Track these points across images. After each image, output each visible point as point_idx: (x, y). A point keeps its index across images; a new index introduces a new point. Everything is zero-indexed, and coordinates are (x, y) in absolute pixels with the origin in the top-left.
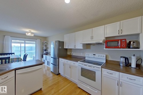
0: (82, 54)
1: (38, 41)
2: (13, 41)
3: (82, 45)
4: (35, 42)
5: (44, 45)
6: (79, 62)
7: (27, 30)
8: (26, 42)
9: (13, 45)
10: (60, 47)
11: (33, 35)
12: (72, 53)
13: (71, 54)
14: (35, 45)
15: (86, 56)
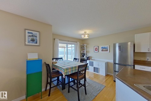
5: (85, 48)
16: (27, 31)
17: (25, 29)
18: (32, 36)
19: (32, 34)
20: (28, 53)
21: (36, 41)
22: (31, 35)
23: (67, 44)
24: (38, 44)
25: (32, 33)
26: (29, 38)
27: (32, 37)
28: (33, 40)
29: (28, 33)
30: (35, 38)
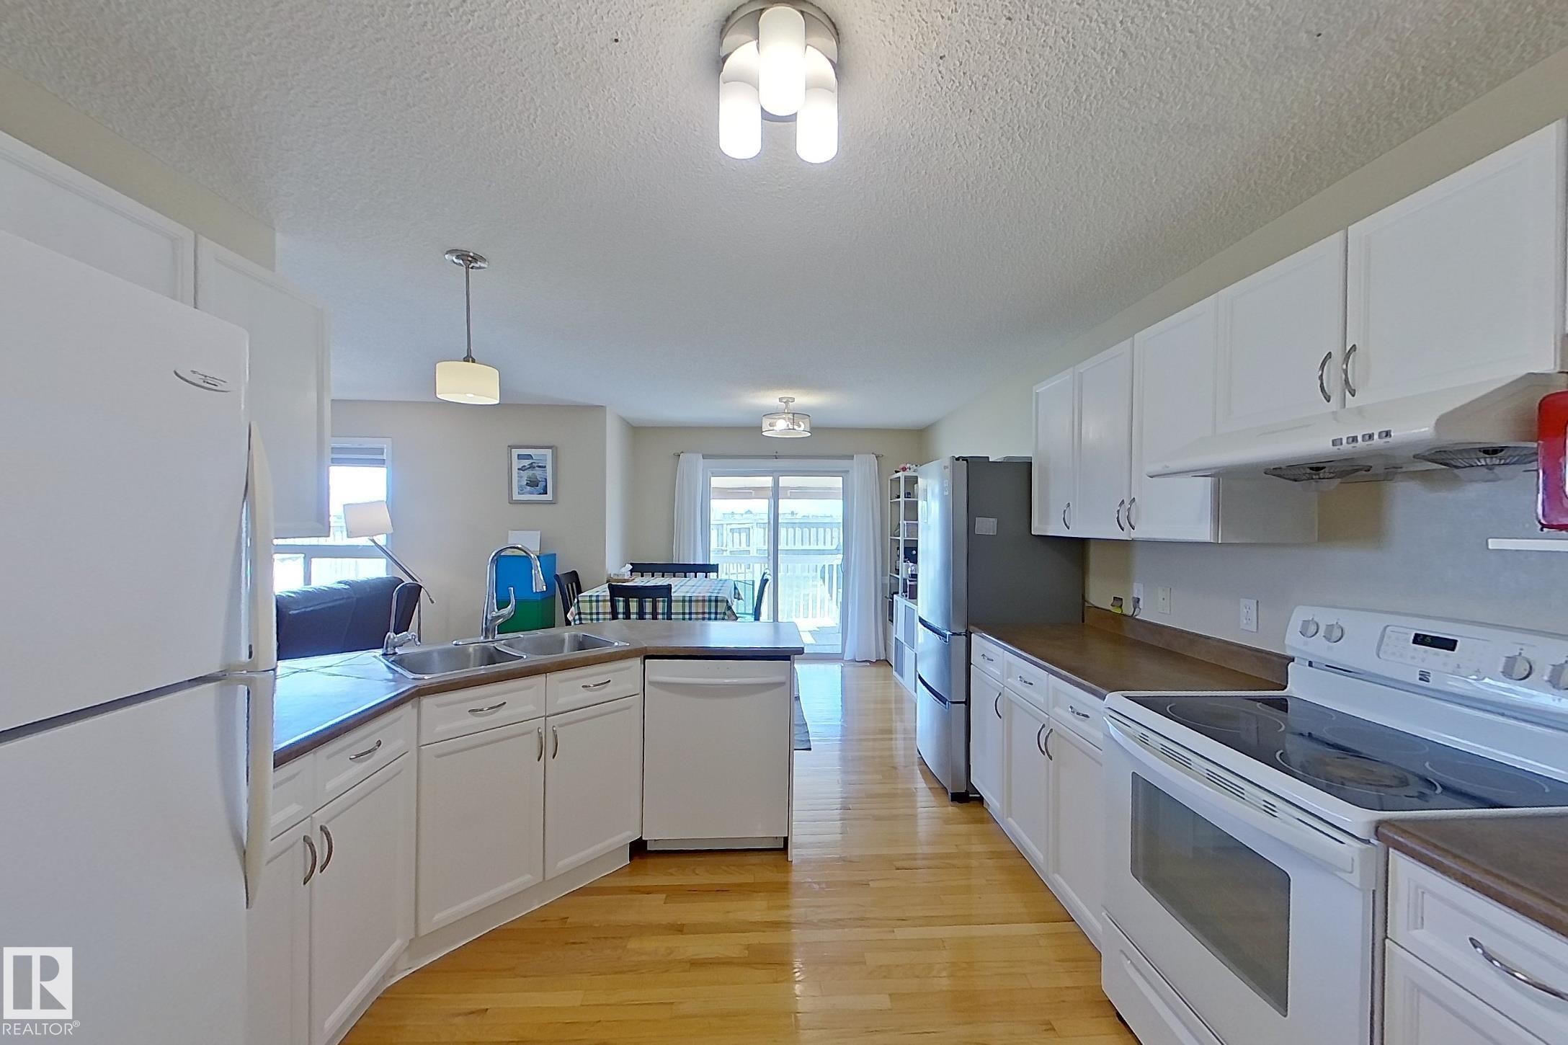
0: (1247, 609)
1: (863, 467)
2: (716, 482)
3: (1202, 489)
4: (837, 482)
5: (902, 499)
6: (1116, 699)
7: (771, 399)
8: (785, 481)
9: (719, 508)
10: (986, 526)
11: (802, 430)
12: (1138, 590)
13: (1127, 609)
14: (840, 503)
15: (1292, 643)
16: (516, 452)
17: (511, 447)
18: (531, 467)
19: (530, 461)
20: (510, 532)
21: (541, 485)
22: (526, 463)
23: (776, 473)
24: (549, 497)
25: (530, 457)
26: (520, 477)
27: (530, 472)
28: (533, 483)
29: (520, 457)
30: (538, 473)
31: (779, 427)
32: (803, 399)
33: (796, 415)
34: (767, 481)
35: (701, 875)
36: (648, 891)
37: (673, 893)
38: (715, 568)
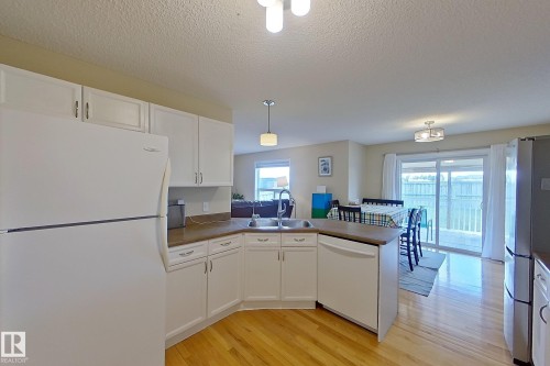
2: (405, 165)
7: (420, 123)
11: (439, 137)
18: (325, 164)
21: (328, 170)
22: (323, 163)
23: (438, 160)
24: (330, 174)
25: (324, 161)
26: (322, 168)
27: (324, 166)
30: (327, 166)
31: (424, 137)
32: (439, 121)
33: (433, 130)
34: (433, 164)
35: (337, 327)
36: (314, 322)
37: (322, 328)
38: (401, 203)
